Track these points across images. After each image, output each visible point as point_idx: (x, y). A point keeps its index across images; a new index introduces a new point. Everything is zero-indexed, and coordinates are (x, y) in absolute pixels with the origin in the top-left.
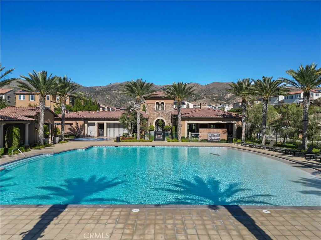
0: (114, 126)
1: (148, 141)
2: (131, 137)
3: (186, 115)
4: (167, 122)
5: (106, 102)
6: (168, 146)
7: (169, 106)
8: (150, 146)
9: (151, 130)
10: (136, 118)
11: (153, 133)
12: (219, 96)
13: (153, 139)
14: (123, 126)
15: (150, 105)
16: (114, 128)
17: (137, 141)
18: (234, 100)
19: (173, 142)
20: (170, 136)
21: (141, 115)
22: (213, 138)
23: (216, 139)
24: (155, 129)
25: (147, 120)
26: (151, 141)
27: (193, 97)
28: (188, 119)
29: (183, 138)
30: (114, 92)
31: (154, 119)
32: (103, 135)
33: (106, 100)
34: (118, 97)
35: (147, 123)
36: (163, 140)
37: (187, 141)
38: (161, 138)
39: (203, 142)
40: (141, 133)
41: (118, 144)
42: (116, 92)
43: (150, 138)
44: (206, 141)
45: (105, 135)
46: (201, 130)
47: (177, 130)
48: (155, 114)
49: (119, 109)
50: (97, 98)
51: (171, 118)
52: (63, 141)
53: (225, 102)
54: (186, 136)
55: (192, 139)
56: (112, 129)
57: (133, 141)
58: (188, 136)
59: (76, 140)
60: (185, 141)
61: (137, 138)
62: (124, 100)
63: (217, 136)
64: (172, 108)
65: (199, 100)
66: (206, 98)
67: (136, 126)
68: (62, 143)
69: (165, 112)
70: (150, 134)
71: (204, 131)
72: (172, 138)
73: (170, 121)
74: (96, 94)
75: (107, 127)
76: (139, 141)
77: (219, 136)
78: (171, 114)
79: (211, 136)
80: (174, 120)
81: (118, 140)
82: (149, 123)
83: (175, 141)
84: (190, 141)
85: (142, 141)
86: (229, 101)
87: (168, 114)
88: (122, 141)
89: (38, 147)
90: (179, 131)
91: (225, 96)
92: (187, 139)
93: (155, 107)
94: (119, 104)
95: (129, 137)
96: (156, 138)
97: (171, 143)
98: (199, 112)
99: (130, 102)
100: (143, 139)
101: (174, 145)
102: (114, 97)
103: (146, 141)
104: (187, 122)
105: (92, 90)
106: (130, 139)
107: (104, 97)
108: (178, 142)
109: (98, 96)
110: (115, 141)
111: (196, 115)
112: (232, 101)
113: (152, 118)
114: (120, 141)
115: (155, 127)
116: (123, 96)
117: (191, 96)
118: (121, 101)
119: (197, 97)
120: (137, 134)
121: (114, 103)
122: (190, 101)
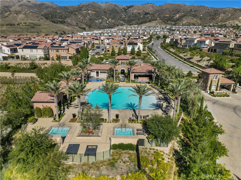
1: (118, 82)
2: (111, 80)
5: (79, 21)
9: (119, 74)
12: (170, 16)
18: (181, 21)
22: (143, 82)
27: (149, 16)
28: (134, 73)
29: (132, 80)
31: (120, 69)
33: (79, 19)
34: (88, 16)
36: (124, 81)
37: (133, 82)
39: (139, 83)
42: (86, 12)
45: (99, 76)
50: (71, 17)
53: (174, 23)
56: (102, 74)
61: (114, 81)
62: (93, 19)
65: (153, 22)
66: (158, 19)
68: (87, 84)
71: (140, 78)
73: (127, 70)
74: (70, 13)
77: (145, 81)
78: (128, 67)
79: (142, 81)
80: (129, 72)
82: (118, 71)
83: (129, 82)
85: (116, 83)
86: (177, 22)
87: (126, 67)
90: (130, 77)
91: (174, 16)
94: (89, 23)
97: (127, 84)
99: (98, 21)
102: (85, 16)
105: (66, 9)
106: (111, 82)
107: (77, 17)
109: (72, 15)
111: (138, 71)
112: (179, 21)
116: (92, 15)
117: (147, 16)
118: (91, 20)
119: (152, 17)
120: (114, 78)
121: (85, 21)
122: (146, 21)
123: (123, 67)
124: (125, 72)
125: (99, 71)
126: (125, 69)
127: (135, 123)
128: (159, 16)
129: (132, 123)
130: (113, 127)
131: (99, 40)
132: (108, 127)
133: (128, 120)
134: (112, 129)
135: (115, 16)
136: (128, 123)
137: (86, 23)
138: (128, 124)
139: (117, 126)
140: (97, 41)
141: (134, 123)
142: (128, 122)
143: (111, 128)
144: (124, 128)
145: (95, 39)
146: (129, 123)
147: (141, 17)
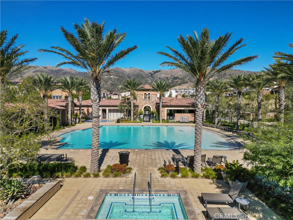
0: (114, 111)
1: (139, 122)
2: (127, 119)
3: (166, 104)
4: (153, 108)
6: (152, 126)
7: (154, 96)
8: (140, 125)
9: (141, 114)
10: (130, 106)
11: (142, 116)
13: (142, 121)
14: (121, 111)
15: (140, 96)
16: (114, 112)
17: (131, 122)
19: (156, 123)
20: (154, 118)
21: (134, 104)
22: (184, 120)
23: (186, 121)
24: (143, 113)
25: (138, 107)
26: (141, 122)
27: (178, 81)
28: (167, 106)
29: (163, 120)
30: (106, 76)
31: (143, 106)
32: (106, 118)
34: (110, 81)
35: (138, 110)
36: (149, 121)
37: (166, 122)
38: (148, 120)
39: (177, 123)
40: (134, 116)
41: (119, 124)
42: (108, 77)
43: (140, 120)
44: (179, 122)
45: (107, 118)
46: (176, 114)
47: (159, 114)
48: (143, 102)
49: (112, 94)
51: (155, 105)
52: (80, 122)
54: (166, 119)
55: (170, 121)
56: (112, 114)
57: (129, 122)
58: (167, 119)
59: (86, 121)
60: (165, 122)
61: (131, 120)
62: (115, 84)
63: (187, 119)
64: (156, 98)
65: (184, 85)
66: (190, 83)
67: (130, 112)
68: (80, 124)
69: (151, 101)
70: (140, 117)
71: (178, 115)
72: (156, 120)
73: (154, 107)
74: (90, 78)
75: (109, 112)
76: (133, 122)
77: (188, 119)
78: (155, 102)
79: (182, 119)
80: (158, 107)
81: (118, 122)
82: (139, 109)
83: (158, 122)
84: (168, 122)
85: (135, 122)
87: (153, 102)
88: (121, 122)
89: (69, 126)
90: (161, 115)
92: (166, 121)
93: (144, 97)
94: (111, 88)
95: (125, 119)
96: (145, 120)
97: (155, 124)
98: (176, 101)
100: (135, 121)
101: (156, 125)
102: (106, 81)
103: (137, 122)
104: (166, 109)
105: (86, 75)
106: (126, 121)
108: (159, 123)
110: (116, 122)
111: (173, 104)
113: (141, 105)
114: (119, 123)
115: (143, 112)
116: (114, 80)
117: (176, 81)
118: (112, 85)
119: (181, 81)
120: (131, 117)
121: (106, 86)
122: (175, 85)
123: (148, 102)
124: (151, 110)
125: (107, 109)
126: (152, 106)
127: (184, 176)
128: (190, 80)
129: (173, 177)
130: (98, 190)
131: (118, 94)
132: (78, 192)
133: (159, 169)
134: (91, 198)
135: (140, 81)
136: (159, 177)
137: (107, 88)
138: (158, 181)
139: (115, 188)
140: (116, 96)
141: (180, 178)
142: (160, 175)
143: (90, 195)
144: (142, 191)
145: (113, 94)
146: (163, 179)
147: (170, 81)
